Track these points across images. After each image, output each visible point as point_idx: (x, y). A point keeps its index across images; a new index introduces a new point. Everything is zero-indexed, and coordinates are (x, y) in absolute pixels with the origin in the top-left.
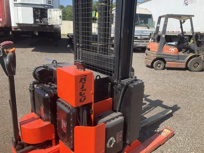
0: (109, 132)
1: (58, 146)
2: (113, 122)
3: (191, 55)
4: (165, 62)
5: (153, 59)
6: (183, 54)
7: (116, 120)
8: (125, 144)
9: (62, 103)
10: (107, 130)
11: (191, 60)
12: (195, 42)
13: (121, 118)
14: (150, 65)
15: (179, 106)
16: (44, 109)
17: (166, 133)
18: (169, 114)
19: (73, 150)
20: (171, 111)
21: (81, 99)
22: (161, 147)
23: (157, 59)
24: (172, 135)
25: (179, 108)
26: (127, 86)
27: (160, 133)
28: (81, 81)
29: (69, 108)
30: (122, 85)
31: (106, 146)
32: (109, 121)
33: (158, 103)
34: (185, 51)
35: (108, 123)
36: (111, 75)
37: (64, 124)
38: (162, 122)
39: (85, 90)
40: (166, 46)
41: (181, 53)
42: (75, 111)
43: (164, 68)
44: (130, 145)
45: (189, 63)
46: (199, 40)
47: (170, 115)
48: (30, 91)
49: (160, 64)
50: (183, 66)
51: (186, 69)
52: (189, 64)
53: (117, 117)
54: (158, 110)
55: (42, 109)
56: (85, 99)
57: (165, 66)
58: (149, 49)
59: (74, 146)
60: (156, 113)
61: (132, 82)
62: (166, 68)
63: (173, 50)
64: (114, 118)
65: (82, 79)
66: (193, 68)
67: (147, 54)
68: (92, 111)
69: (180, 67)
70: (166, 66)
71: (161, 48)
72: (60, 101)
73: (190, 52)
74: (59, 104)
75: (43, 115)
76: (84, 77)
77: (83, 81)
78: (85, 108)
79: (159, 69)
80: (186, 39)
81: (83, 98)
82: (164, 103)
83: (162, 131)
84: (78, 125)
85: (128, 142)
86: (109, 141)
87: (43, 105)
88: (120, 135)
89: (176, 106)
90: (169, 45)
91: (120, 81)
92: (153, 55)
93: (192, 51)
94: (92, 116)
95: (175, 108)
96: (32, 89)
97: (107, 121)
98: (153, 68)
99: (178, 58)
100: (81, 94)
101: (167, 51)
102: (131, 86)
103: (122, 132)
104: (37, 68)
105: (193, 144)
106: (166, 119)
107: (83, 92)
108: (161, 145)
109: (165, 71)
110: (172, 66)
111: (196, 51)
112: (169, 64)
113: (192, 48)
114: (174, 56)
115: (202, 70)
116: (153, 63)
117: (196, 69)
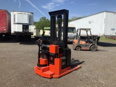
0: (63, 61)
1: (49, 66)
3: (91, 44)
4: (81, 48)
5: (76, 46)
10: (62, 60)
11: (92, 46)
13: (65, 58)
14: (75, 49)
17: (79, 66)
19: (54, 65)
20: (81, 62)
23: (78, 46)
24: (81, 67)
31: (62, 64)
41: (88, 44)
43: (81, 50)
45: (91, 48)
49: (79, 48)
51: (90, 50)
55: (45, 56)
58: (74, 42)
63: (84, 42)
65: (56, 47)
67: (73, 44)
69: (87, 49)
71: (79, 42)
73: (91, 43)
74: (50, 54)
75: (45, 58)
78: (57, 54)
80: (89, 38)
82: (79, 61)
84: (55, 58)
89: (84, 61)
90: (82, 40)
93: (92, 43)
99: (86, 46)
100: (56, 51)
101: (81, 43)
109: (81, 51)
110: (84, 49)
111: (93, 43)
112: (83, 48)
113: (92, 41)
114: (84, 45)
115: (97, 51)
116: (76, 48)
117: (94, 50)
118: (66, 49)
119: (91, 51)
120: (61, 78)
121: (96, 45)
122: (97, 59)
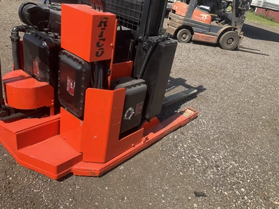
1: (58, 116)
2: (133, 89)
3: (226, 26)
4: (192, 33)
5: (177, 26)
6: (216, 25)
7: (138, 87)
8: (143, 119)
9: (69, 57)
11: (225, 34)
12: (234, 10)
13: (144, 86)
14: (172, 34)
15: (205, 87)
16: (40, 64)
17: (188, 113)
18: (193, 94)
19: (82, 118)
20: (196, 91)
21: (97, 53)
22: (182, 128)
23: (184, 27)
24: (195, 117)
25: (205, 89)
26: (156, 45)
27: (182, 113)
28: (100, 26)
29: (80, 63)
30: (150, 43)
31: (123, 117)
32: (130, 87)
33: (181, 82)
34: (220, 21)
35: (129, 90)
36: (135, 28)
37: (71, 85)
38: (184, 103)
39: (104, 40)
40: (197, 10)
41: (214, 23)
42: (88, 67)
43: (190, 41)
44: (148, 120)
45: (222, 37)
46: (239, 7)
47: (194, 96)
48: (12, 40)
49: (186, 34)
50: (214, 41)
51: (217, 45)
52: (221, 39)
53: (139, 84)
54: (180, 89)
56: (103, 52)
57: (191, 38)
58: (174, 12)
59: (83, 113)
60: (176, 92)
61: (163, 40)
62: (192, 41)
63: (206, 16)
64: (136, 85)
65: (101, 22)
66: (225, 45)
67: (170, 19)
68: (110, 72)
69: (210, 41)
70: (193, 38)
71: (190, 12)
72: (65, 54)
73: (226, 23)
74: (63, 58)
75: (38, 73)
76: (104, 20)
77: (103, 27)
78: (101, 66)
79: (184, 42)
80: (223, 3)
81: (100, 51)
82: (188, 83)
83: (184, 111)
84: (91, 86)
85: (147, 116)
86: (127, 112)
87: (38, 58)
88: (140, 107)
89: (201, 86)
90: (202, 9)
91: (147, 38)
92: (178, 21)
93: (228, 22)
94: (109, 78)
95: (201, 89)
96: (16, 38)
97: (128, 87)
98: (177, 39)
99: (210, 28)
101: (197, 17)
102: (163, 44)
103: (143, 102)
104: (25, 5)
105: (217, 127)
106: (188, 100)
107: (101, 42)
108: (181, 126)
109: (191, 45)
110: (200, 39)
111: (233, 22)
112: (197, 36)
113: (229, 17)
114: (204, 25)
115: (236, 49)
116: (177, 31)
117: (229, 47)
118: (154, 39)
119: (218, 48)
120: (110, 174)
121: (239, 31)
122: (241, 80)
